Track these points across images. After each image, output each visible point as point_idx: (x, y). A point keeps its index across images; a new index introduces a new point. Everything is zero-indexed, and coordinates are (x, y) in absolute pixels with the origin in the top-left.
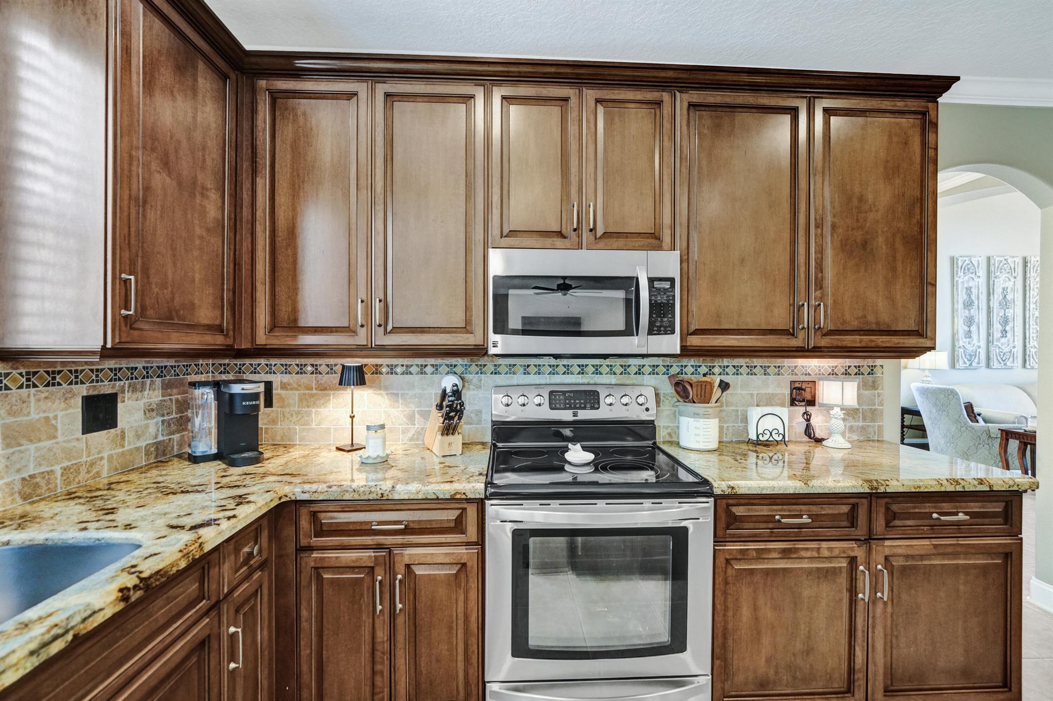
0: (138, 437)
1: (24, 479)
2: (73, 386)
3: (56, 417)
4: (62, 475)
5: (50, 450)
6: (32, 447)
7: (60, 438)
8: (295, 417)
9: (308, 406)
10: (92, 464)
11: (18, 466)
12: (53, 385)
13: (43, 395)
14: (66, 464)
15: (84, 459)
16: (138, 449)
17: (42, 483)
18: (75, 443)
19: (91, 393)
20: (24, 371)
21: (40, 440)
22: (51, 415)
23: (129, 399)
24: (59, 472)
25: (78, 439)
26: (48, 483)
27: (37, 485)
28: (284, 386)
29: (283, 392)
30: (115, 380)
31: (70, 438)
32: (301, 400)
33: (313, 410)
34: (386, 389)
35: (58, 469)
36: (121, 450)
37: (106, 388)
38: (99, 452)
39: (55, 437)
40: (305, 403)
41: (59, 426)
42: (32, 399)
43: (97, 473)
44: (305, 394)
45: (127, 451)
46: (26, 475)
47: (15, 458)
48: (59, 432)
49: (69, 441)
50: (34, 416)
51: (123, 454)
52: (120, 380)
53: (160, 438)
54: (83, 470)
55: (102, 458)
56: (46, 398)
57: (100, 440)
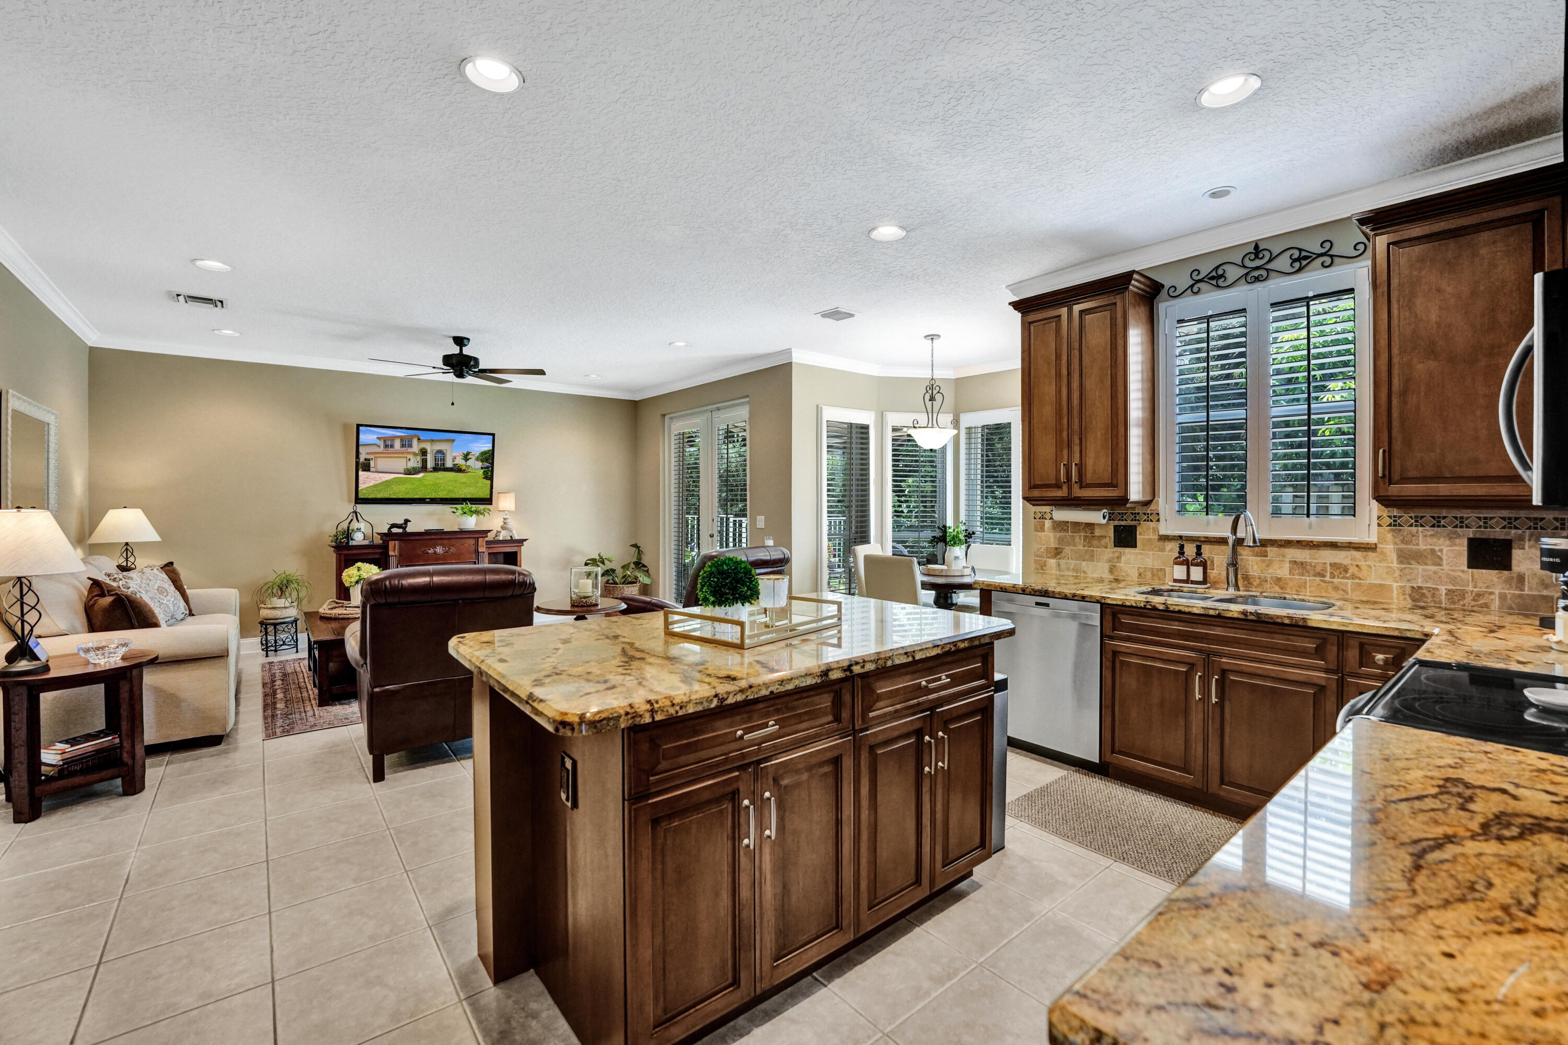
1: (1413, 587)
2: (1458, 529)
3: (1441, 551)
4: (1446, 594)
5: (1435, 573)
6: (1421, 568)
7: (1445, 567)
10: (1479, 595)
11: (1409, 577)
12: (1439, 526)
13: (1429, 533)
14: (1450, 587)
15: (1470, 588)
17: (1429, 595)
18: (1459, 574)
19: (1478, 536)
20: (1413, 515)
21: (1426, 564)
22: (1437, 549)
23: (1530, 547)
24: (1444, 592)
25: (1463, 571)
26: (1433, 595)
27: (1423, 595)
30: (1510, 528)
31: (1454, 568)
35: (1443, 589)
36: (1517, 592)
37: (1497, 533)
38: (1487, 587)
39: (1440, 565)
41: (1444, 557)
42: (1420, 535)
43: (1485, 603)
45: (1528, 595)
46: (1415, 585)
47: (1407, 571)
48: (1445, 562)
49: (1453, 571)
50: (1422, 547)
51: (1520, 596)
52: (1516, 528)
54: (1469, 596)
55: (1491, 593)
56: (1431, 535)
57: (1489, 577)
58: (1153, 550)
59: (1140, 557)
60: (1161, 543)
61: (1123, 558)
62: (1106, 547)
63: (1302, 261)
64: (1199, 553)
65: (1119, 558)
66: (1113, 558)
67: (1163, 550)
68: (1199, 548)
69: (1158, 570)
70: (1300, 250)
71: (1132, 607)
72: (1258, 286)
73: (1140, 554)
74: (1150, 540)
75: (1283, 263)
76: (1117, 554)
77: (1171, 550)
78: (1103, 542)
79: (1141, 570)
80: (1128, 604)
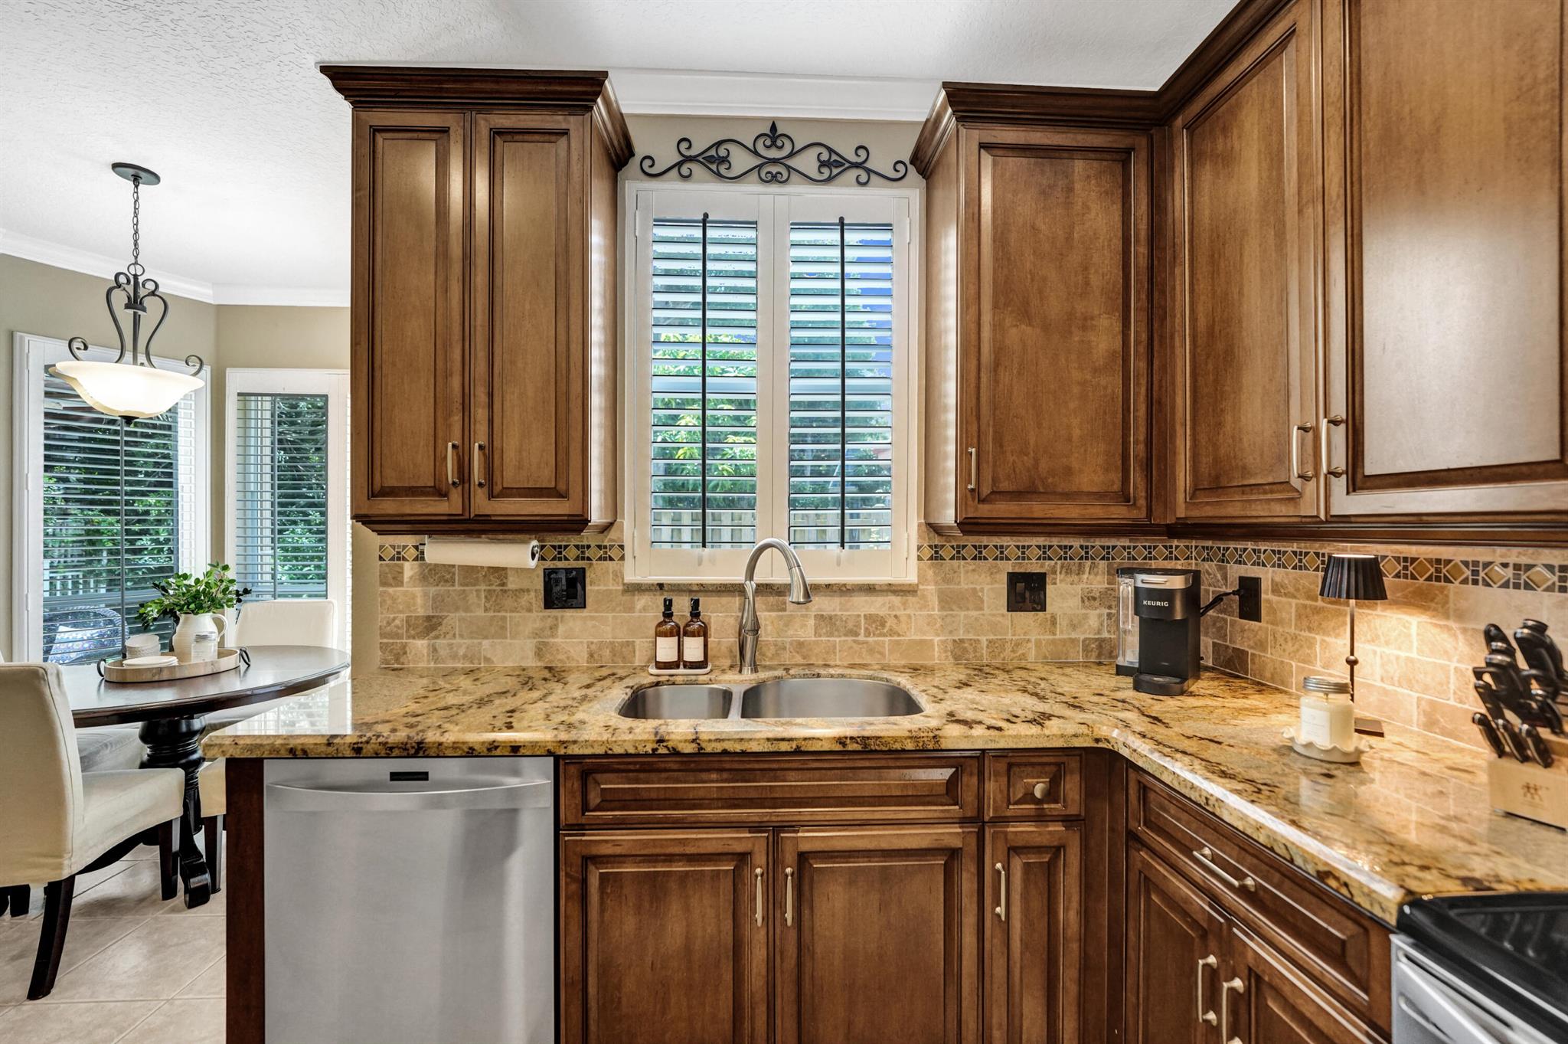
0: (1074, 627)
1: (954, 641)
2: (999, 562)
3: (982, 590)
4: (988, 647)
5: (977, 619)
6: (962, 613)
7: (986, 611)
8: (1290, 644)
9: (1310, 629)
10: (1018, 644)
11: (950, 628)
12: (980, 559)
13: (971, 568)
14: (991, 637)
15: (1009, 637)
16: (1073, 641)
17: (970, 649)
18: (1000, 619)
19: (1017, 570)
20: (955, 544)
21: (968, 609)
22: (978, 587)
23: (1061, 581)
24: (985, 644)
25: (1003, 615)
26: (975, 651)
27: (965, 650)
28: (1276, 589)
29: (1274, 598)
30: (1044, 559)
31: (995, 612)
32: (1299, 617)
33: (1318, 638)
34: (1460, 616)
35: (984, 639)
36: (1051, 637)
37: (1033, 567)
38: (1025, 634)
39: (981, 609)
40: (1305, 623)
41: (985, 598)
42: (962, 570)
43: (1023, 654)
44: (1305, 607)
45: (1060, 640)
46: (956, 638)
47: (948, 620)
48: (985, 605)
49: (994, 615)
50: (964, 586)
51: (1053, 642)
52: (1050, 559)
53: (1105, 635)
54: (1008, 648)
55: (1029, 641)
56: (974, 570)
57: (1026, 619)
58: (613, 610)
59: (590, 623)
60: (627, 598)
61: (561, 629)
62: (530, 610)
63: (833, 166)
64: (695, 614)
65: (553, 628)
66: (542, 630)
67: (631, 609)
68: (696, 604)
69: (622, 645)
70: (831, 150)
71: (627, 755)
72: (774, 188)
73: (592, 618)
74: (609, 593)
75: (807, 162)
76: (549, 622)
77: (645, 609)
78: (524, 600)
79: (593, 647)
80: (618, 750)
